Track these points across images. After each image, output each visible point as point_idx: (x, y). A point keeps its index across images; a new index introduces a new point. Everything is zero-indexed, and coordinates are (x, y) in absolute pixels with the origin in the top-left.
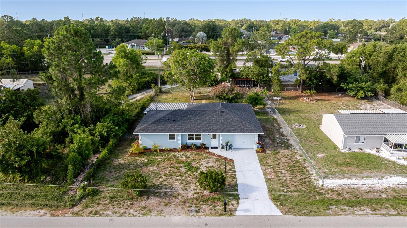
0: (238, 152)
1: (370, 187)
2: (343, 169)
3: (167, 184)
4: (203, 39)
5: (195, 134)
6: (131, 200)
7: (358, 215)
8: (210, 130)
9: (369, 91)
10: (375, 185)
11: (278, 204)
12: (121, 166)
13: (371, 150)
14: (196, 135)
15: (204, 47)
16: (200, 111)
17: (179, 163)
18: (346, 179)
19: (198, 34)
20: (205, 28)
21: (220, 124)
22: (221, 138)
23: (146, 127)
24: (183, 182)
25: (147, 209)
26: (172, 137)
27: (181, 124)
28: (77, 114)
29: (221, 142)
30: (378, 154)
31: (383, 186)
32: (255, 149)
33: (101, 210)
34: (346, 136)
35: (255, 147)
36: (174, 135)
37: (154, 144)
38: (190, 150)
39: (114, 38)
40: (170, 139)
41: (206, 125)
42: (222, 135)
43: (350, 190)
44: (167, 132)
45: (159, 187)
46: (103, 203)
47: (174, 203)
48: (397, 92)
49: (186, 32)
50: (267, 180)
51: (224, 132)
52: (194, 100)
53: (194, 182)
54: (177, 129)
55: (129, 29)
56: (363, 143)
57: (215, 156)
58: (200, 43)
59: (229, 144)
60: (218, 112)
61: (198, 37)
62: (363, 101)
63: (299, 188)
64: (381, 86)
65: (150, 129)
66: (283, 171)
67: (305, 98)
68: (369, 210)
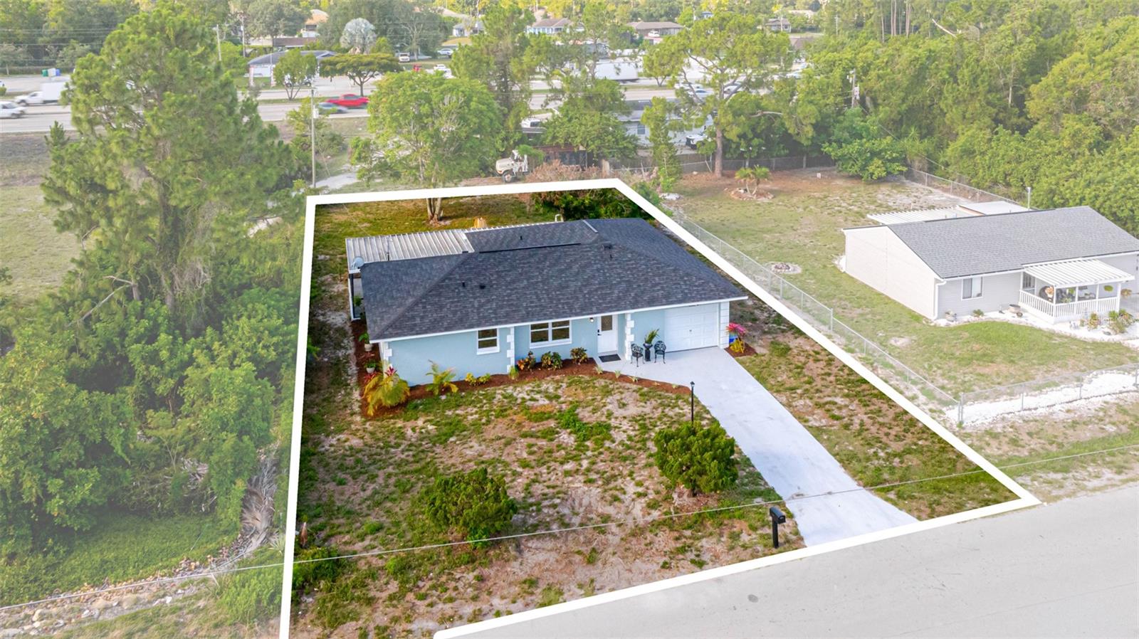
0: (684, 362)
1: (1068, 411)
2: (981, 372)
3: (546, 491)
4: (364, 38)
5: (550, 322)
6: (470, 566)
7: (1094, 490)
8: (600, 304)
9: (893, 160)
10: (1075, 403)
11: (892, 495)
12: (360, 456)
13: (1001, 312)
14: (554, 325)
15: (385, 61)
16: (545, 251)
17: (542, 419)
18: (1005, 397)
19: (349, 24)
20: (360, 7)
21: (619, 283)
22: (630, 324)
23: (403, 315)
24: (594, 476)
25: (542, 585)
26: (487, 339)
27: (509, 295)
28: (151, 298)
29: (630, 338)
30: (1022, 319)
31: (1093, 403)
32: (722, 347)
33: (395, 620)
34: (944, 282)
35: (723, 339)
36: (494, 333)
37: (434, 370)
38: (543, 373)
39: (61, 42)
40: (482, 345)
41: (581, 291)
42: (632, 314)
43: (1032, 427)
44: (471, 326)
45: (531, 505)
46: (385, 595)
47: (610, 550)
48: (961, 157)
49: (287, 19)
50: (817, 432)
51: (642, 307)
52: (441, 219)
53: (626, 472)
54: (503, 312)
55: (112, 14)
56: (979, 295)
57: (630, 382)
58: (358, 50)
59: (654, 342)
60: (599, 249)
61: (351, 34)
62: (885, 189)
63: (908, 441)
64: (914, 145)
65: (418, 321)
66: (839, 400)
67: (742, 191)
68: (1108, 474)
